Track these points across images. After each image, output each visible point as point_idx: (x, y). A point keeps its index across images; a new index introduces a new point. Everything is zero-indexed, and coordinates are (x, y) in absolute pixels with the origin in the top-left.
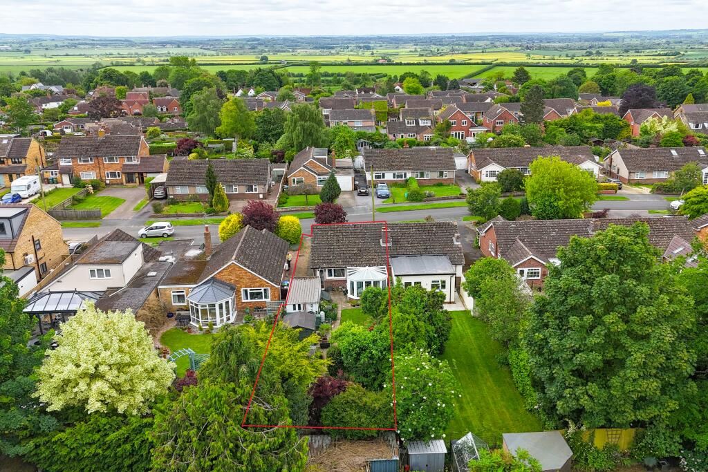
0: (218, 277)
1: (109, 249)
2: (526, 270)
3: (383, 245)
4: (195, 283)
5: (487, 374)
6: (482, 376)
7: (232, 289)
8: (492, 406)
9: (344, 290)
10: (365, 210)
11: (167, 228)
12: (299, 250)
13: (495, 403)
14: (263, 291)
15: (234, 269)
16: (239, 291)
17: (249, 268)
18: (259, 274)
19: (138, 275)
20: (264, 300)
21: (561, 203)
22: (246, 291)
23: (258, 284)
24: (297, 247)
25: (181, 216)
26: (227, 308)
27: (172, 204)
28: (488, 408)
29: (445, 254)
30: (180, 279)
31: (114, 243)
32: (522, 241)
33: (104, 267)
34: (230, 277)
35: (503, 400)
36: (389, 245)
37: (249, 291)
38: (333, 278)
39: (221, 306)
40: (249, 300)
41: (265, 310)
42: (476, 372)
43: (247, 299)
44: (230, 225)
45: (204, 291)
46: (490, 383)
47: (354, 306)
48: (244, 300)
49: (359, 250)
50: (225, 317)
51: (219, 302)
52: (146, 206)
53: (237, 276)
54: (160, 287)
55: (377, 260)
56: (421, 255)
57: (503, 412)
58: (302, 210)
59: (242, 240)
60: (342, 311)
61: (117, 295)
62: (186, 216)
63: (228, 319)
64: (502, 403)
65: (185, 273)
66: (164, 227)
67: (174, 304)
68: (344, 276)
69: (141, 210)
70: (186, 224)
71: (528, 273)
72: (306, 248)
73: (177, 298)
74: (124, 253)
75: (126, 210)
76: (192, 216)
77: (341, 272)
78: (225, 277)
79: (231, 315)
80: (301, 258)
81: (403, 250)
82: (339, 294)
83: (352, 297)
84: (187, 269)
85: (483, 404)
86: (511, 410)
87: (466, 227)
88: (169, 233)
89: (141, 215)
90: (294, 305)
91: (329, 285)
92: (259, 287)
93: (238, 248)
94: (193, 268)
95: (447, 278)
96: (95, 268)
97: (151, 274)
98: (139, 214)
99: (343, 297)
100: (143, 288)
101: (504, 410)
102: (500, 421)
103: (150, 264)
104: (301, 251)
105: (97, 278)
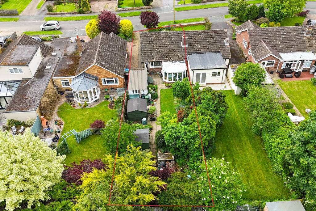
0: (87, 72)
1: (20, 52)
2: (266, 62)
3: (183, 46)
4: (74, 75)
5: (248, 142)
6: (245, 143)
7: (96, 79)
8: (253, 168)
9: (160, 74)
10: (168, 9)
11: (56, 25)
12: (132, 41)
13: (254, 166)
14: (114, 79)
15: (96, 68)
16: (100, 80)
17: (105, 67)
18: (111, 71)
19: (40, 67)
20: (115, 84)
21: (285, 10)
22: (104, 80)
23: (111, 76)
24: (131, 39)
25: (64, 14)
26: (94, 92)
27: (58, 4)
28: (251, 170)
29: (220, 52)
30: (65, 72)
31: (22, 47)
32: (264, 41)
33: (18, 68)
34: (94, 72)
35: (259, 164)
36: (186, 46)
37: (106, 80)
38: (154, 67)
39: (90, 92)
40: (107, 84)
41: (116, 90)
42: (241, 140)
43: (105, 83)
44: (92, 26)
45: (79, 83)
46: (251, 150)
47: (167, 87)
48: (104, 84)
49: (169, 50)
50: (94, 97)
51: (90, 90)
52: (44, 5)
53: (98, 71)
54: (53, 78)
55: (180, 56)
56: (206, 52)
57: (260, 173)
58: (132, 10)
59: (99, 45)
60: (161, 90)
61: (28, 84)
62: (67, 14)
63: (96, 97)
64: (259, 166)
65: (68, 67)
66: (54, 24)
67: (63, 87)
68: (160, 66)
69: (41, 9)
70: (68, 20)
71: (267, 63)
72: (136, 40)
73: (65, 84)
74: (29, 56)
75: (32, 8)
76: (70, 14)
77: (159, 64)
78: (91, 72)
79: (97, 95)
80: (134, 48)
81: (195, 50)
82: (158, 77)
83: (165, 80)
84: (68, 63)
85: (248, 167)
86: (264, 171)
87: (227, 24)
88: (58, 28)
89: (41, 12)
90: (133, 91)
91: (152, 70)
92: (111, 77)
93: (97, 53)
94: (72, 62)
95: (221, 71)
96: (12, 68)
97: (48, 67)
98: (39, 12)
99: (160, 79)
100: (44, 78)
101: (260, 171)
102: (259, 181)
103: (47, 58)
104: (133, 42)
105: (14, 73)
